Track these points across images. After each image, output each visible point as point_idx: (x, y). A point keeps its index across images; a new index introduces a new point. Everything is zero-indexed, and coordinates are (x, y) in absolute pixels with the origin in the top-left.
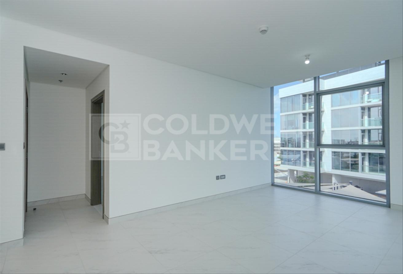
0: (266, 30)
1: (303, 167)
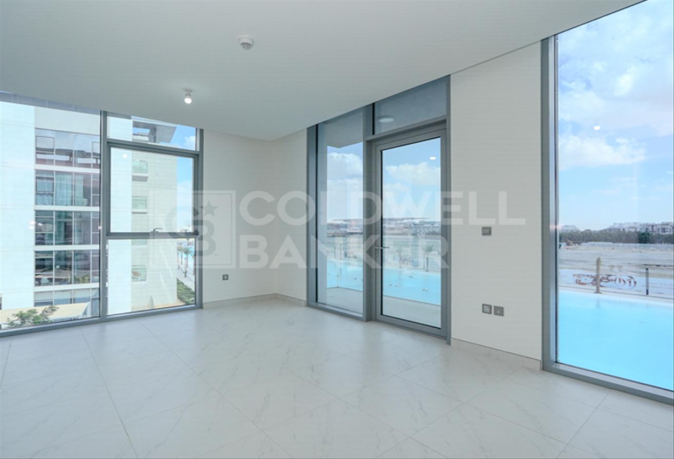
0: (249, 44)
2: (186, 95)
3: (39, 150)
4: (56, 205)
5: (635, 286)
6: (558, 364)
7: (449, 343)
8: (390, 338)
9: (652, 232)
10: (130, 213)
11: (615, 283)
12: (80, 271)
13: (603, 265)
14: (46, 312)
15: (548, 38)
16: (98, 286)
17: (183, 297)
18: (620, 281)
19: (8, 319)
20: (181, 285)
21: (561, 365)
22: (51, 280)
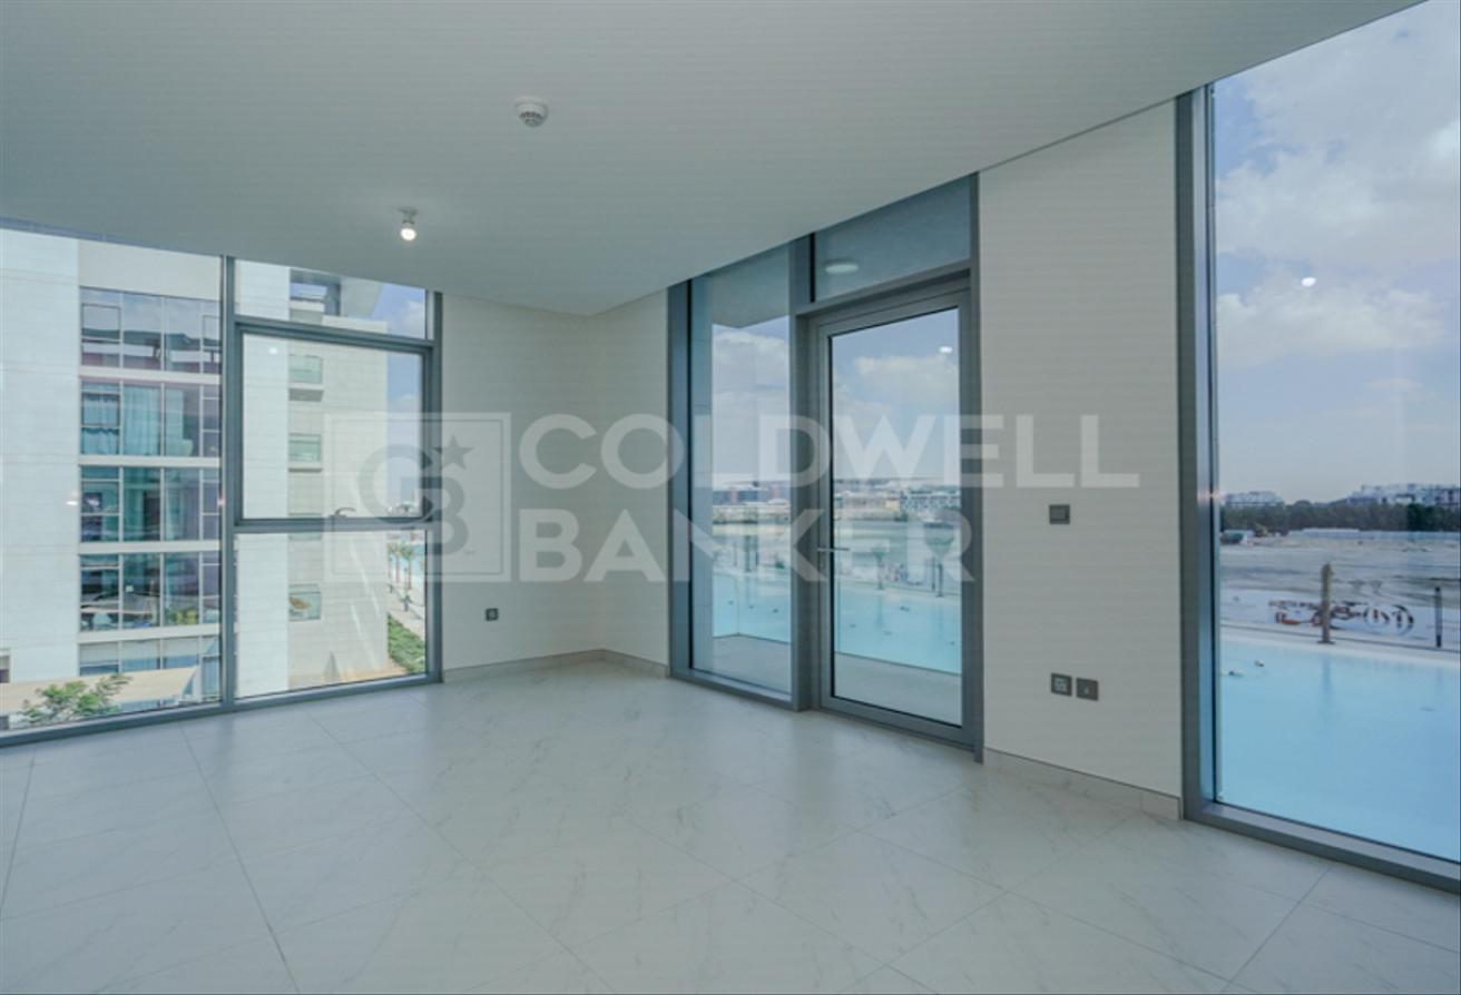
0: (538, 116)
2: (405, 221)
3: (89, 335)
4: (125, 453)
5: (1410, 627)
6: (1217, 805)
7: (979, 759)
8: (852, 747)
9: (1451, 504)
10: (286, 471)
11: (1366, 621)
12: (177, 597)
13: (1337, 581)
14: (106, 687)
15: (1190, 93)
16: (217, 632)
17: (402, 654)
18: (1376, 616)
19: (26, 702)
20: (398, 629)
21: (1226, 809)
22: (114, 617)
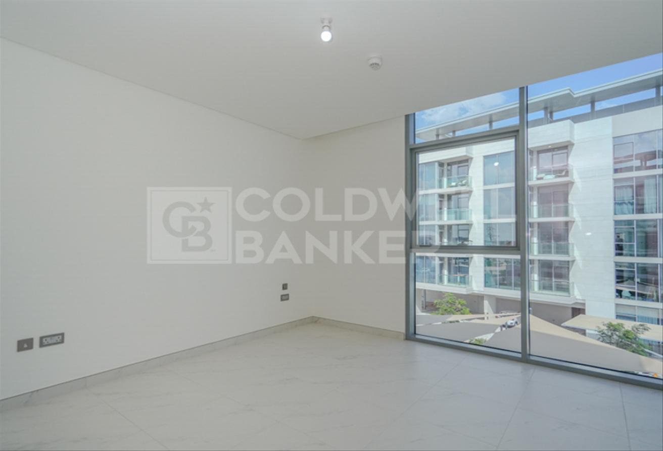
1: (438, 284)
3: (617, 160)
14: (637, 329)
19: (597, 326)
22: (633, 294)
